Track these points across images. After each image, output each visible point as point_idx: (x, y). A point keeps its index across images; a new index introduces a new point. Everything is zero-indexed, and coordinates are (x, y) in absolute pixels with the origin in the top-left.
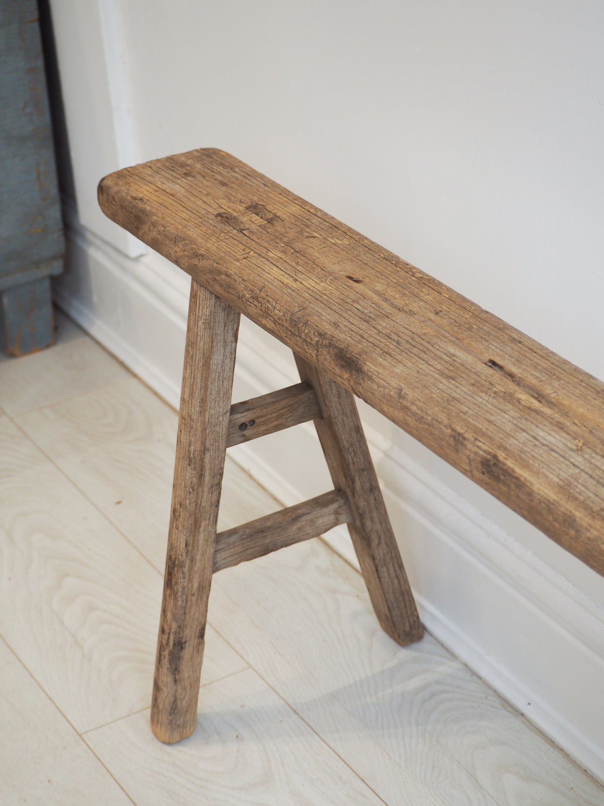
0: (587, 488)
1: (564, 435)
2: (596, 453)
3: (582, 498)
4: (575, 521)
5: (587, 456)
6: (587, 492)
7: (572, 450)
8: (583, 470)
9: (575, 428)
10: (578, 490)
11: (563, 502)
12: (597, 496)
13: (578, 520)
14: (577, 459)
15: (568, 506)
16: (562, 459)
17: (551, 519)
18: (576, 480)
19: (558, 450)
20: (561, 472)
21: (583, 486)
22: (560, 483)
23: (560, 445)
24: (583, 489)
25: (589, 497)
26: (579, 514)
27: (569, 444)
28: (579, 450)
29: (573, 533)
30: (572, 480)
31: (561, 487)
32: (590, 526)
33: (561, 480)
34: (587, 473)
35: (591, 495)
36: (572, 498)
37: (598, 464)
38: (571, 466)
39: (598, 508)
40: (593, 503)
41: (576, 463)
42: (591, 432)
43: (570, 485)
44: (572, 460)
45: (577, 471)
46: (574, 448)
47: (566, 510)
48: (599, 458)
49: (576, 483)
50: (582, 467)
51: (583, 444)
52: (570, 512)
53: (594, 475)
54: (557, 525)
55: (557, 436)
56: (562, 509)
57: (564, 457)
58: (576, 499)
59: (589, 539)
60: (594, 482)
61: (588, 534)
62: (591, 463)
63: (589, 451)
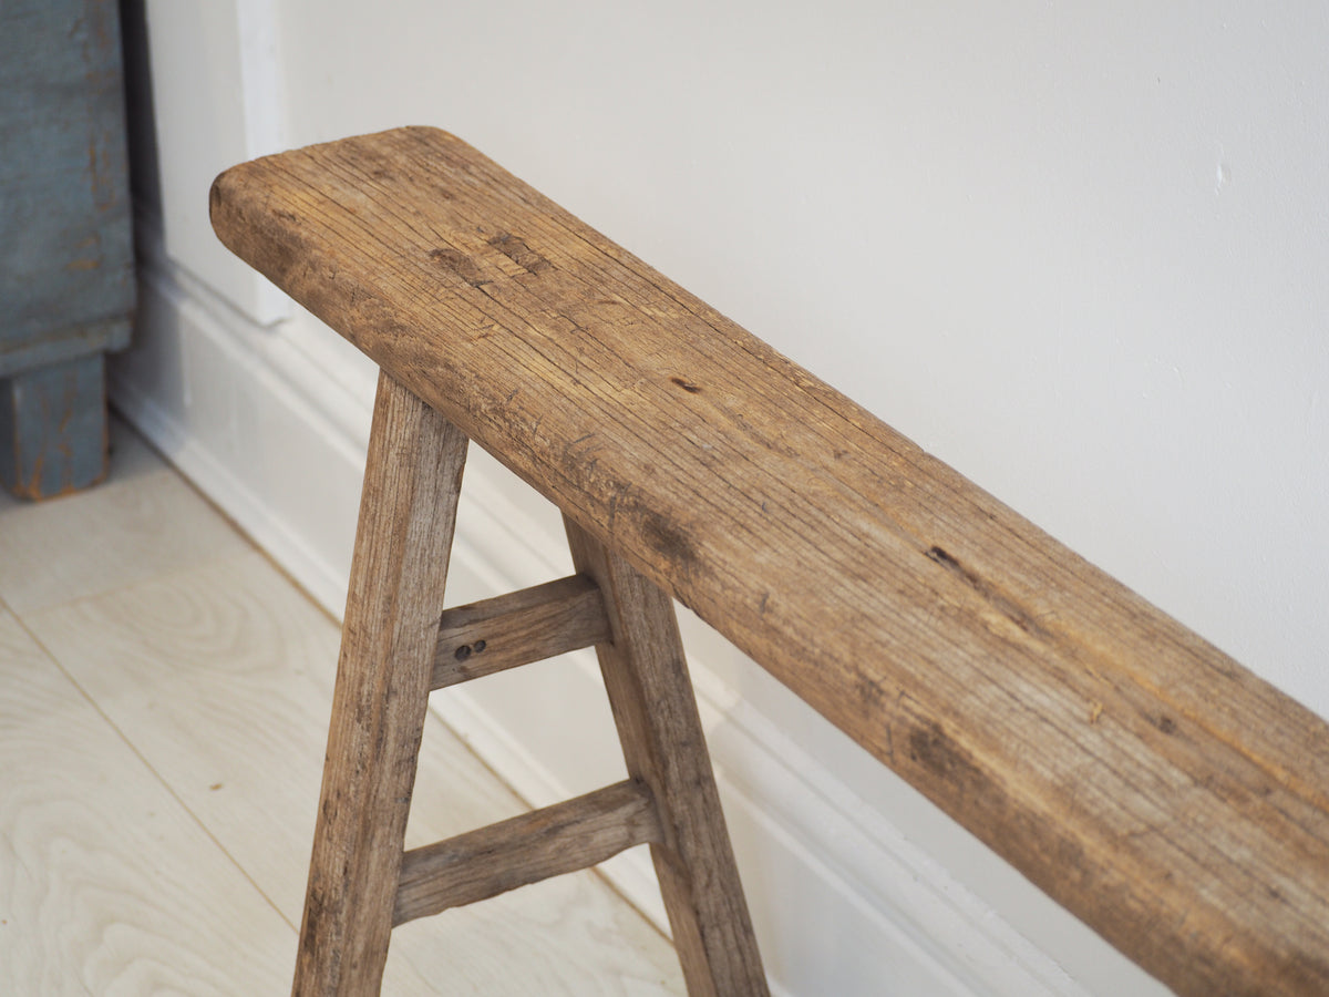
0: (1106, 793)
1: (1067, 692)
2: (1126, 728)
3: (1095, 811)
4: (1081, 853)
5: (1108, 734)
6: (1106, 800)
7: (1080, 721)
8: (1099, 760)
9: (1087, 681)
10: (1089, 796)
11: (1060, 818)
12: (1123, 808)
13: (1086, 851)
14: (1090, 738)
15: (1069, 826)
16: (1061, 738)
17: (1036, 847)
18: (1087, 776)
19: (1056, 721)
20: (1059, 762)
21: (1099, 788)
22: (1058, 782)
23: (1059, 711)
24: (1098, 794)
25: (1109, 811)
26: (1089, 842)
27: (1076, 711)
28: (1094, 721)
29: (1076, 875)
30: (1079, 778)
31: (1058, 789)
32: (1110, 863)
33: (1059, 776)
34: (1106, 765)
35: (1114, 806)
36: (1077, 810)
37: (1128, 749)
38: (1078, 750)
39: (1125, 832)
40: (1116, 820)
41: (1088, 746)
42: (1117, 689)
43: (1074, 785)
44: (1081, 740)
45: (1089, 760)
46: (1086, 717)
47: (1066, 832)
48: (1130, 737)
49: (1085, 783)
50: (1099, 754)
51: (1103, 711)
52: (1073, 836)
53: (1120, 770)
54: (1047, 860)
55: (1055, 695)
56: (1059, 831)
57: (1065, 734)
58: (1085, 813)
59: (1106, 887)
60: (1120, 783)
61: (1105, 879)
62: (1114, 746)
63: (1112, 724)
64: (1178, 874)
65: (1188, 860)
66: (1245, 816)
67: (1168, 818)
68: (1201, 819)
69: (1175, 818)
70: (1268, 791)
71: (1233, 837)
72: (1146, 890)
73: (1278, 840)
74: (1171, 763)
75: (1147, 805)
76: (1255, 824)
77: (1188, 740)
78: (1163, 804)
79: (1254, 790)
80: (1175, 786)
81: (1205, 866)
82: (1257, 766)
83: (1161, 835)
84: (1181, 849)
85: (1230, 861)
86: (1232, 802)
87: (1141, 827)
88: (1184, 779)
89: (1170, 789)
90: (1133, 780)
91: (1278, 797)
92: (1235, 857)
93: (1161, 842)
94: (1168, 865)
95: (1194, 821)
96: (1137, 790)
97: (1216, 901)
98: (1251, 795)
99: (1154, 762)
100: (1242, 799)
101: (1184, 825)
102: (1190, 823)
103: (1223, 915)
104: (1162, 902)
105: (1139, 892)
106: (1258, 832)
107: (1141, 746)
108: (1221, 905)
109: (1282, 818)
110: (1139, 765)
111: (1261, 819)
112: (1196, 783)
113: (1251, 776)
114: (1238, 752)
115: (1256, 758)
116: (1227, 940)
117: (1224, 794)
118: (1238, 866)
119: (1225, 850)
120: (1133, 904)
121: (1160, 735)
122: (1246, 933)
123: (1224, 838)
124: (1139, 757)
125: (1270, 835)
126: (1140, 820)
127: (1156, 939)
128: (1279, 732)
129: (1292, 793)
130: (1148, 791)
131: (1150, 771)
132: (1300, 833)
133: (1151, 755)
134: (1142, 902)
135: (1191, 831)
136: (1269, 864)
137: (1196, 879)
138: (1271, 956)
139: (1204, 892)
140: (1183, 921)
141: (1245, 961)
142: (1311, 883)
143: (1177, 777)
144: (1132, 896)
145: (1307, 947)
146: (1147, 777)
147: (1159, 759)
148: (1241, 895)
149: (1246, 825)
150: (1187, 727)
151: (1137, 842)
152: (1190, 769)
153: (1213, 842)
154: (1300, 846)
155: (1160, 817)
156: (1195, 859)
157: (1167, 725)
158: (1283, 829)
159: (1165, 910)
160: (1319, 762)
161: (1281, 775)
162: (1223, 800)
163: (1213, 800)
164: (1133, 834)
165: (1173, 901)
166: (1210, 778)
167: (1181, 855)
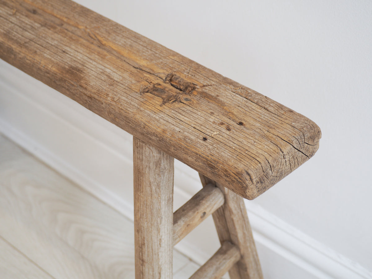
64: (38, 51)
65: (41, 47)
66: (56, 32)
67: (34, 37)
68: (44, 35)
69: (37, 36)
70: (62, 25)
71: (52, 39)
72: (30, 57)
73: (65, 37)
74: (35, 22)
75: (29, 34)
76: (58, 34)
77: (40, 15)
78: (33, 33)
79: (58, 25)
80: (36, 28)
81: (45, 48)
82: (59, 18)
83: (33, 41)
84: (38, 44)
85: (52, 45)
86: (52, 29)
87: (28, 40)
88: (39, 25)
89: (35, 29)
90: (25, 28)
91: (65, 26)
92: (53, 44)
93: (33, 43)
94: (35, 49)
95: (42, 36)
96: (26, 31)
97: (49, 57)
98: (57, 27)
99: (31, 22)
100: (55, 28)
101: (39, 38)
102: (41, 37)
103: (50, 59)
104: (34, 59)
105: (28, 58)
106: (59, 36)
107: (27, 19)
108: (50, 57)
109: (66, 31)
110: (27, 24)
111: (60, 32)
112: (42, 26)
113: (58, 21)
114: (53, 16)
115: (58, 16)
116: (52, 66)
117: (50, 27)
118: (54, 46)
119: (50, 42)
120: (28, 61)
121: (32, 15)
122: (57, 63)
123: (50, 39)
124: (26, 22)
125: (62, 36)
126: (27, 38)
127: (35, 70)
128: (64, 8)
129: (69, 24)
130: (29, 31)
131: (29, 25)
132: (70, 34)
133: (30, 21)
134: (29, 60)
135: (41, 39)
136: (63, 44)
137: (43, 52)
138: (64, 68)
139: (45, 55)
140: (40, 63)
141: (57, 71)
142: (73, 47)
143: (37, 25)
144: (27, 59)
145: (74, 64)
146: (29, 27)
147: (32, 21)
148: (55, 54)
149: (56, 35)
150: (40, 11)
151: (27, 45)
152: (40, 22)
153: (47, 41)
154: (71, 38)
155: (32, 37)
156: (42, 46)
157: (34, 12)
158: (66, 34)
159: (35, 61)
160: (75, 14)
161: (65, 20)
162: (49, 29)
163: (47, 30)
164: (26, 43)
165: (37, 58)
166: (46, 24)
167: (39, 46)
